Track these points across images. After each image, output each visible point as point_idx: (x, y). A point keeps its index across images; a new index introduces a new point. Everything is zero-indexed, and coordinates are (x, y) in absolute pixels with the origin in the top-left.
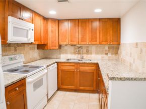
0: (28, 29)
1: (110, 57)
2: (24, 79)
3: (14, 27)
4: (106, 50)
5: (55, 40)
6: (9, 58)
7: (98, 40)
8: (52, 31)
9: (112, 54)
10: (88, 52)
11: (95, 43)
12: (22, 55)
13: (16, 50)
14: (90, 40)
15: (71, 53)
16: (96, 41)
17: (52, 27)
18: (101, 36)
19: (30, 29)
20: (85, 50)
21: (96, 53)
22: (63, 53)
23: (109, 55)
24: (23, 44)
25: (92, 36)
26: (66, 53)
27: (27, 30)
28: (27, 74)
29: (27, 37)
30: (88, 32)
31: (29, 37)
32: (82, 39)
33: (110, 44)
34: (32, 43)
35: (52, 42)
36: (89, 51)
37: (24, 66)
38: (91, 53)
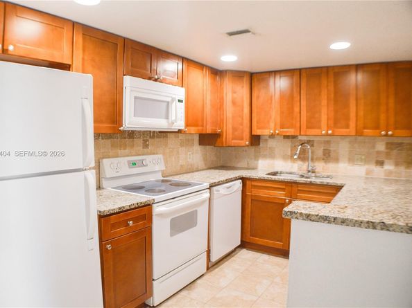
0: (169, 99)
1: (390, 172)
2: (148, 206)
3: (136, 98)
4: (378, 153)
5: (242, 124)
6: (129, 162)
7: (352, 124)
8: (234, 103)
9: (397, 164)
10: (328, 156)
11: (344, 131)
12: (160, 156)
13: (146, 146)
14: (331, 123)
15: (285, 158)
16: (347, 126)
17: (234, 92)
18: (361, 113)
19: (173, 100)
20: (319, 152)
21: (351, 160)
22: (265, 157)
23: (389, 167)
24: (163, 134)
25: (336, 111)
26: (272, 157)
27: (168, 103)
28: (157, 198)
29: (167, 117)
30: (324, 102)
31: (172, 117)
32: (308, 121)
33: (386, 135)
34: (180, 131)
35: (234, 129)
36: (332, 154)
37: (163, 181)
38: (337, 160)
